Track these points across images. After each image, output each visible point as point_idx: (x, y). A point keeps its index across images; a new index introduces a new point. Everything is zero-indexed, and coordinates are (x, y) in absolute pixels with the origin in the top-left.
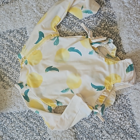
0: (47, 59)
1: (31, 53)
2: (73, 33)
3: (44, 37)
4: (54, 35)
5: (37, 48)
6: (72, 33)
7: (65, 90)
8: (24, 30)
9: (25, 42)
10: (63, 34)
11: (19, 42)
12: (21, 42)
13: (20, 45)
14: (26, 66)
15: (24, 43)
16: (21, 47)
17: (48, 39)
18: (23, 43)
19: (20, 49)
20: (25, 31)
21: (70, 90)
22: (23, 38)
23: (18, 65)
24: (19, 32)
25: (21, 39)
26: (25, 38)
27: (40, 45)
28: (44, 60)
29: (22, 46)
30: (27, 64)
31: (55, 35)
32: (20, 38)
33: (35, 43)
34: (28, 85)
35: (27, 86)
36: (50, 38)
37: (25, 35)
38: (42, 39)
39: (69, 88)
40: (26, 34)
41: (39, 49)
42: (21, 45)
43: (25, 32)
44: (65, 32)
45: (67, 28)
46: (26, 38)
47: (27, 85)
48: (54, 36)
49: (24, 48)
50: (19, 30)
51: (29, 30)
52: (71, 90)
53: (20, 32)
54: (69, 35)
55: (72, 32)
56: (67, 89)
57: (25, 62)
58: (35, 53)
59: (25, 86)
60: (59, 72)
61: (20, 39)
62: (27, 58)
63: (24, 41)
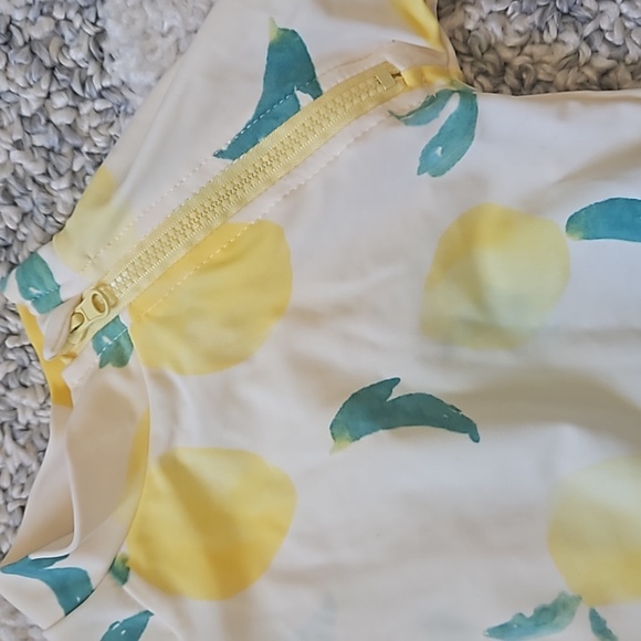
0: (345, 310)
1: (180, 251)
2: (588, 63)
3: (316, 92)
4: (422, 75)
5: (242, 203)
6: (582, 60)
7: (529, 613)
8: (77, 23)
9: (89, 137)
10: (485, 74)
11: (18, 145)
12: (38, 141)
13: (36, 169)
14: (112, 376)
15: (77, 149)
16: (41, 187)
17: (360, 112)
18: (65, 150)
19: (26, 205)
20: (91, 30)
21: (582, 614)
22: (60, 100)
23: (12, 368)
24: (19, 40)
25: (42, 109)
26: (83, 100)
27: (277, 171)
28: (309, 317)
29: (55, 185)
30: (122, 361)
31: (429, 76)
32: (31, 101)
33: (220, 154)
34: (140, 572)
35: (124, 580)
36: (382, 100)
37: (92, 69)
38: (298, 108)
39: (570, 593)
40: (100, 61)
41: (267, 206)
42: (47, 174)
43: (85, 43)
44: (507, 54)
45: (535, 18)
46: (99, 105)
47: (132, 577)
48: (422, 81)
49: (103, 200)
50: (18, 16)
51: (139, 25)
52: (594, 616)
53: (29, 42)
54: (548, 86)
55: (586, 51)
56: (548, 602)
57: (97, 338)
58: (216, 253)
59: (110, 581)
60: (476, 439)
61: (26, 112)
62: (125, 297)
63: (72, 127)
